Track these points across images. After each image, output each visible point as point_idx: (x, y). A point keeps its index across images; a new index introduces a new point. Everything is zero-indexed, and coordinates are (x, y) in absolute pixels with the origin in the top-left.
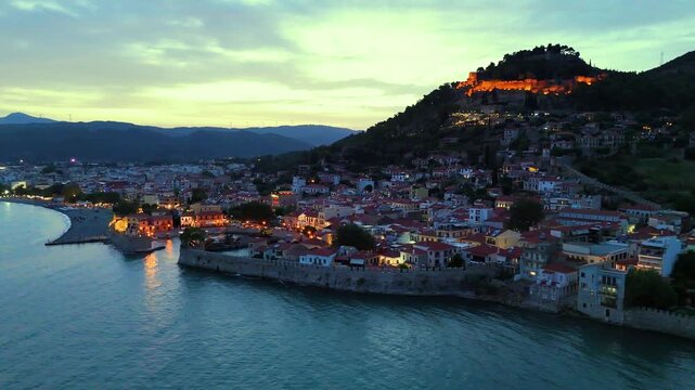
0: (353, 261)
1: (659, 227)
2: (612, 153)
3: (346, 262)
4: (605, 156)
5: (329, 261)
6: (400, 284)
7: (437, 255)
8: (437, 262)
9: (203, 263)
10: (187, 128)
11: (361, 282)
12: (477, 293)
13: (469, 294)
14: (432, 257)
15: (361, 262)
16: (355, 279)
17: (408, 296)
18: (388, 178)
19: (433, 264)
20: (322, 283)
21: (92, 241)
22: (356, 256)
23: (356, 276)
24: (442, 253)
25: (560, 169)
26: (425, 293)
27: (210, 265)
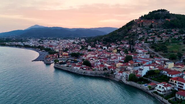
0: (84, 68)
1: (157, 63)
2: (164, 42)
3: (83, 69)
4: (161, 43)
5: (79, 68)
6: (92, 73)
7: (101, 68)
8: (101, 69)
9: (58, 67)
10: (75, 28)
11: (84, 73)
12: (106, 76)
13: (104, 76)
14: (100, 68)
15: (85, 69)
16: (83, 72)
17: (93, 76)
18: (111, 46)
19: (100, 70)
20: (77, 72)
21: (41, 61)
22: (85, 67)
23: (83, 71)
24: (102, 67)
25: (145, 47)
26: (96, 76)
27: (59, 67)
